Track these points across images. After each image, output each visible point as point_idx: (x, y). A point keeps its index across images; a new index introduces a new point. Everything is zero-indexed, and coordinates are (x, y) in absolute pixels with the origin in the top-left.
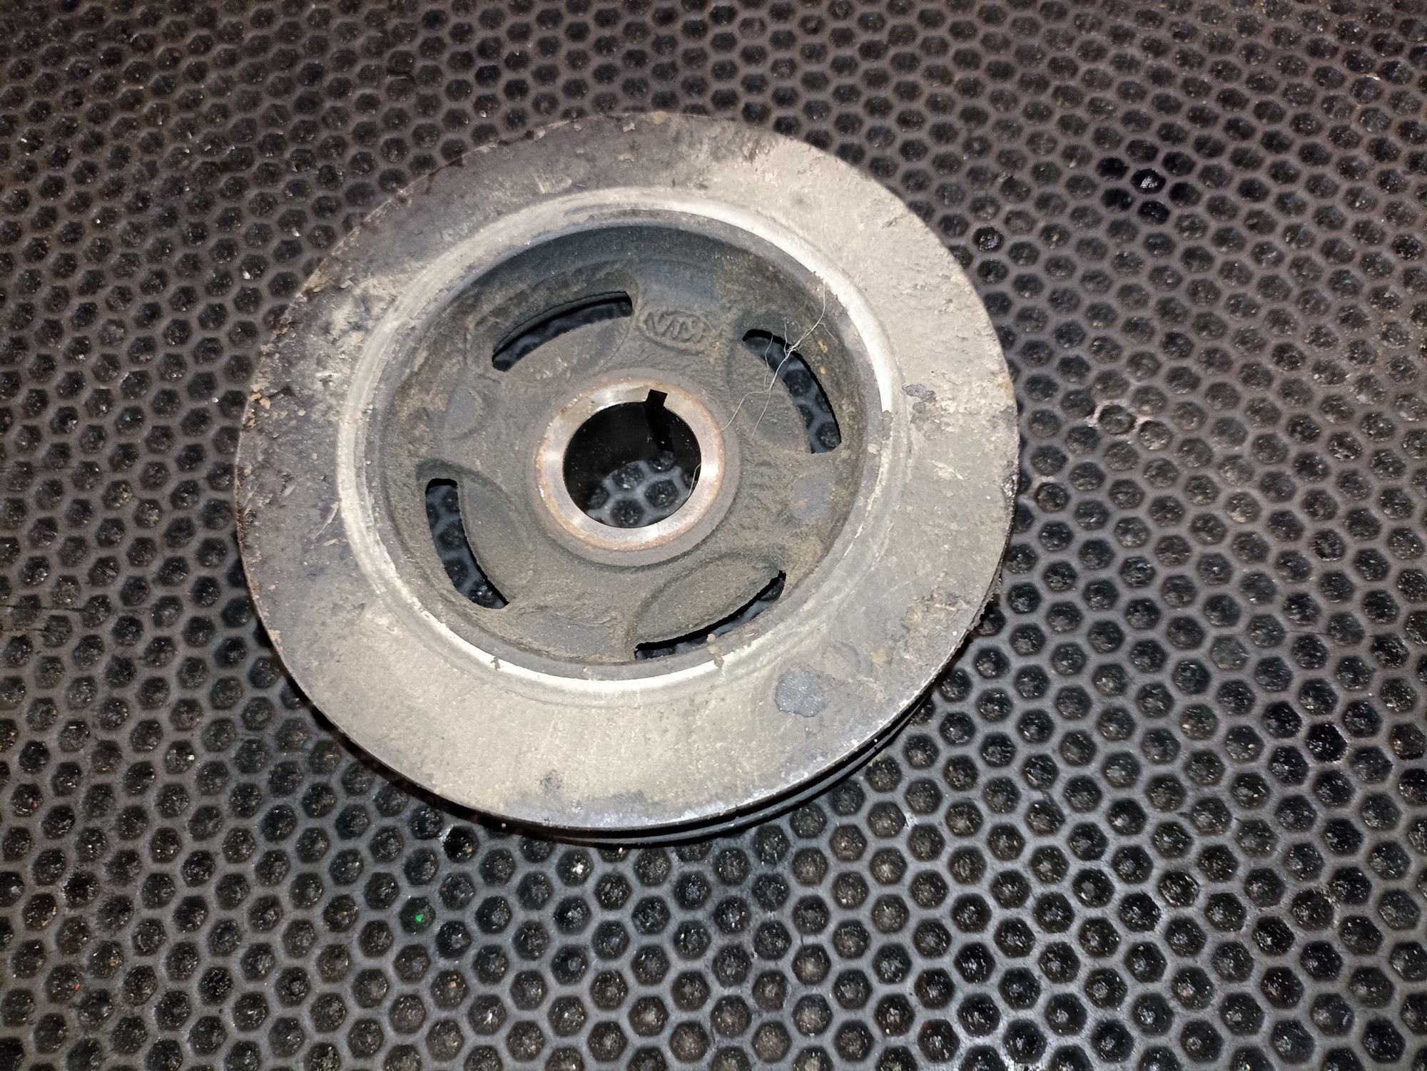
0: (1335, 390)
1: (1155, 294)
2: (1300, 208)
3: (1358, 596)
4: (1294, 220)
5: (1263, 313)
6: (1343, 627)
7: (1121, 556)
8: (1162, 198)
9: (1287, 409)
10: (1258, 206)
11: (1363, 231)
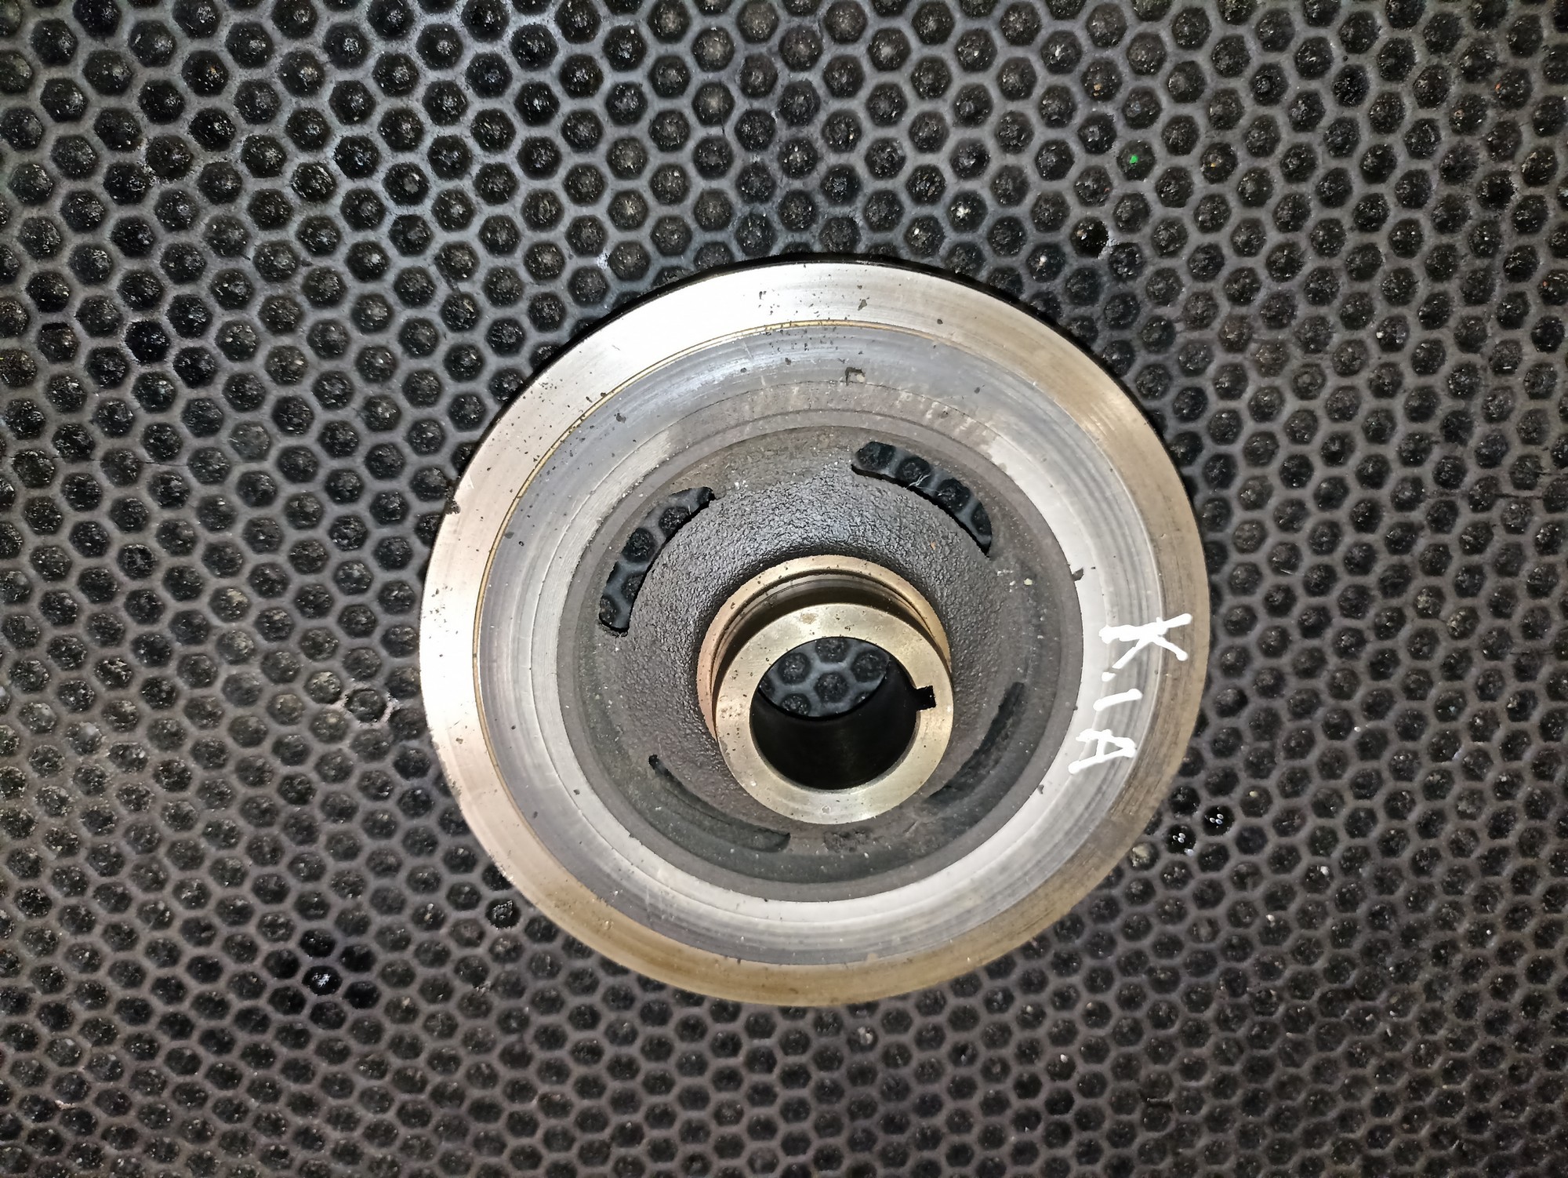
0: (123, 738)
1: (319, 849)
2: (153, 950)
3: (106, 505)
4: (159, 935)
5: (200, 827)
6: (123, 471)
7: (366, 553)
8: (307, 961)
9: (176, 716)
10: (201, 951)
11: (82, 923)
